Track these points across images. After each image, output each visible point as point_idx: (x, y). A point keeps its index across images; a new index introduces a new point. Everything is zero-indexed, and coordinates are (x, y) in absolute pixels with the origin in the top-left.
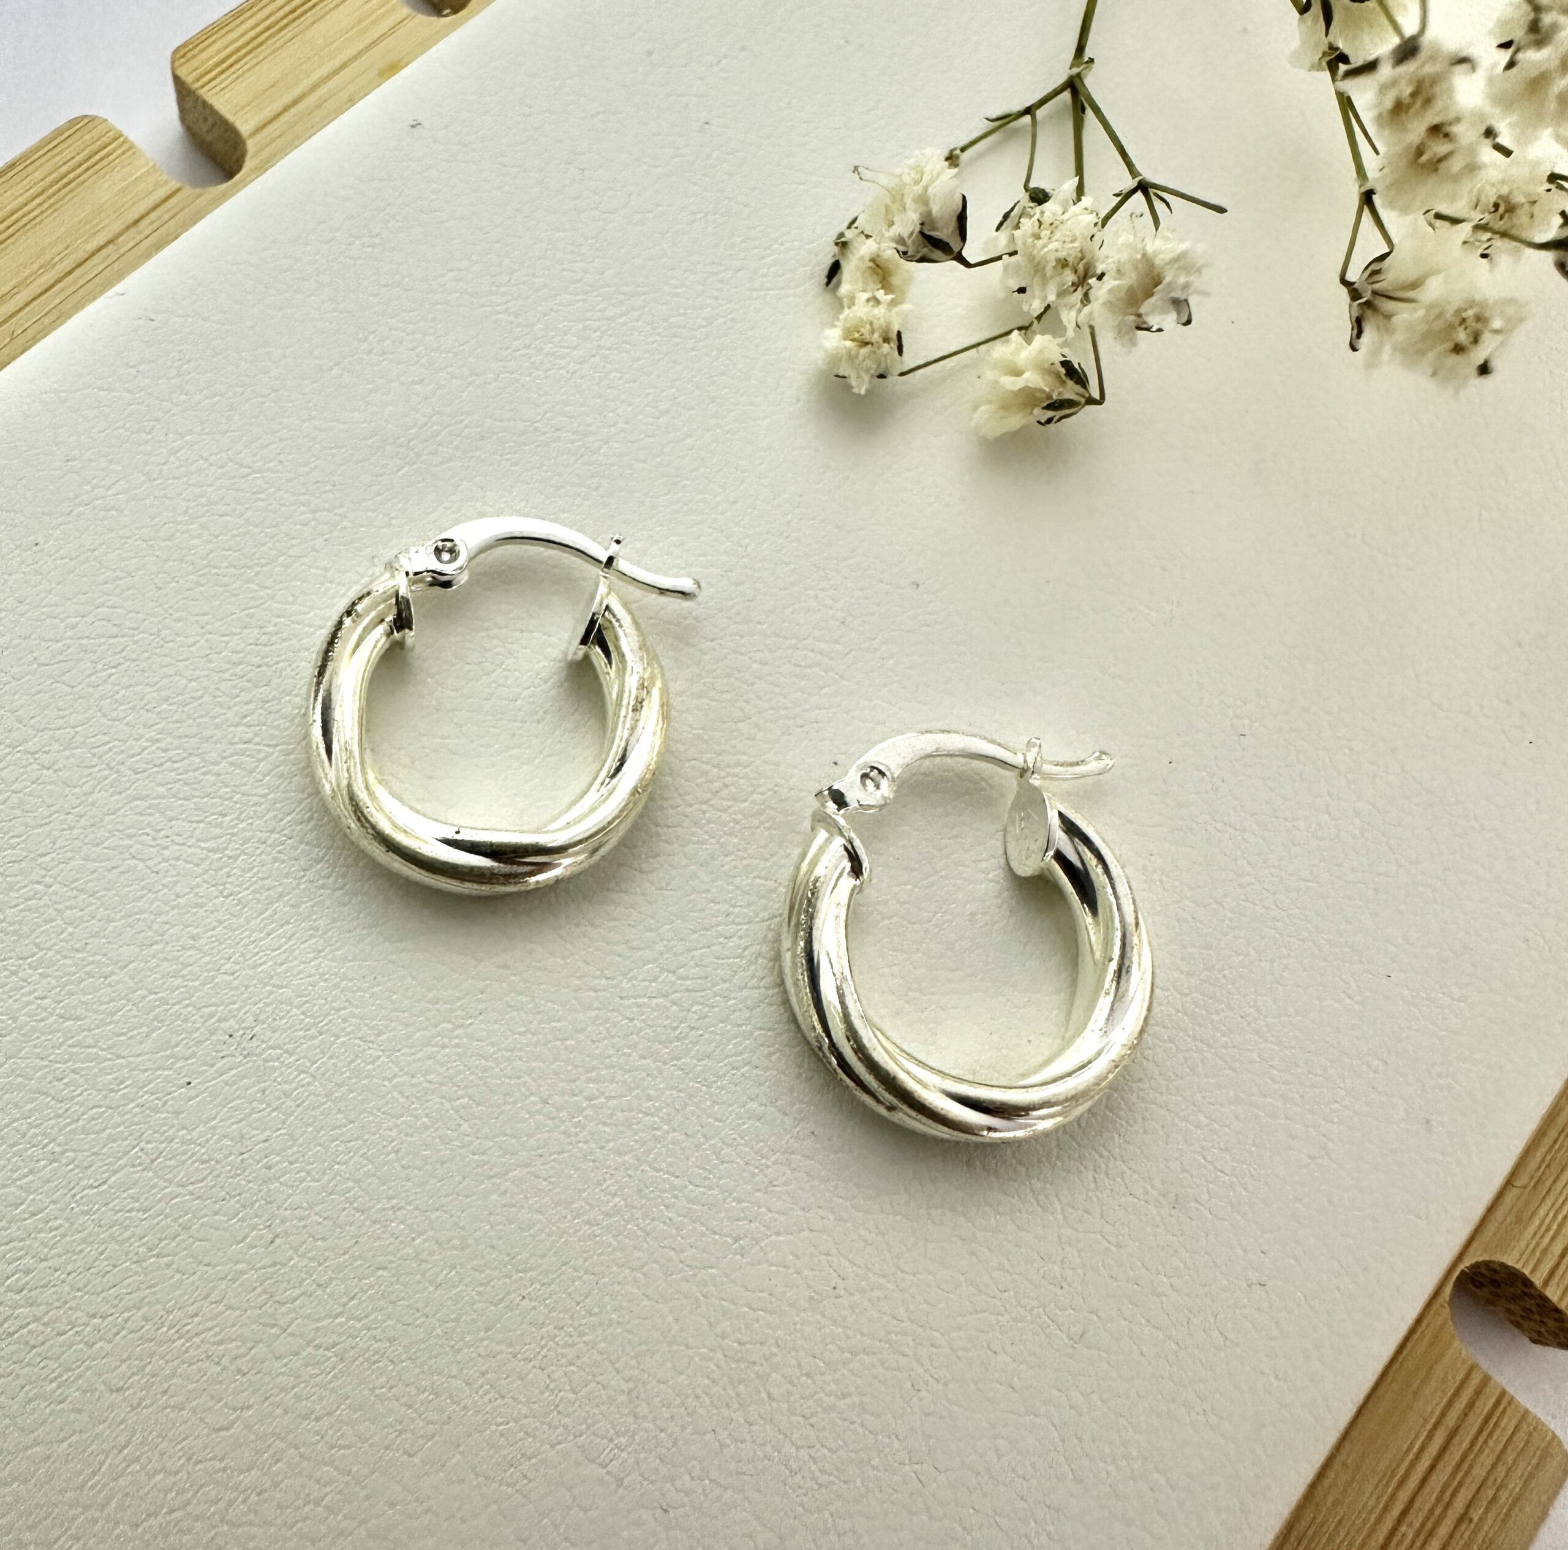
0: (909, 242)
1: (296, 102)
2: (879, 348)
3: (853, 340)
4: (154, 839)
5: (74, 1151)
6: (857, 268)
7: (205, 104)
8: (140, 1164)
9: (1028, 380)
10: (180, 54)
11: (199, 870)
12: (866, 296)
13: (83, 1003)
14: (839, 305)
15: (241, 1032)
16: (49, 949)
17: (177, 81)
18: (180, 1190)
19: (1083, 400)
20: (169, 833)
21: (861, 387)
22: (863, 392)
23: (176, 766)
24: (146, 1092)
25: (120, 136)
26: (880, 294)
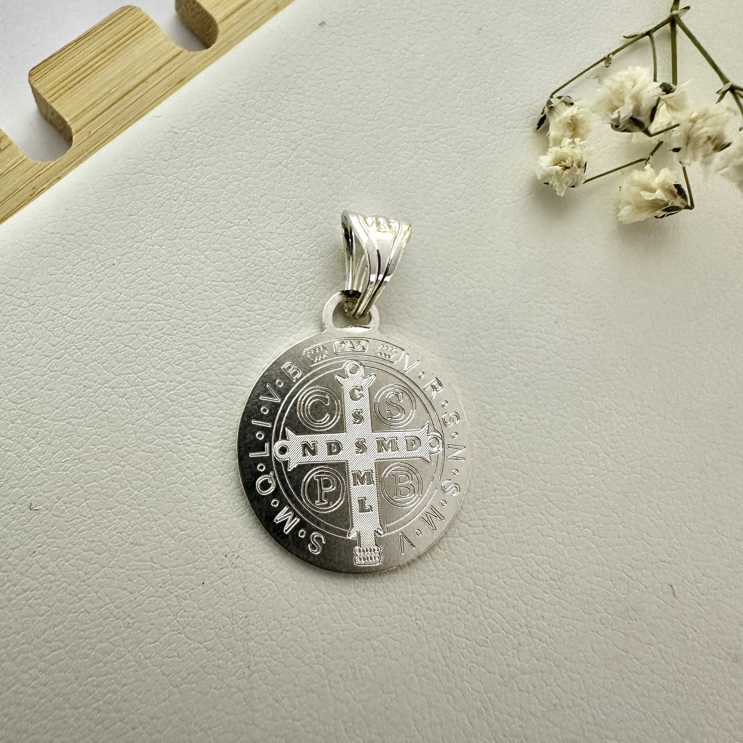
0: (621, 121)
2: (575, 170)
3: (560, 165)
4: (182, 440)
5: (139, 621)
6: (560, 122)
8: (176, 630)
9: (657, 195)
12: (567, 140)
13: (144, 536)
15: (232, 554)
16: (124, 504)
19: (683, 207)
20: (190, 437)
21: (562, 191)
22: (562, 195)
23: (194, 397)
24: (180, 588)
25: (148, 18)
26: (577, 140)
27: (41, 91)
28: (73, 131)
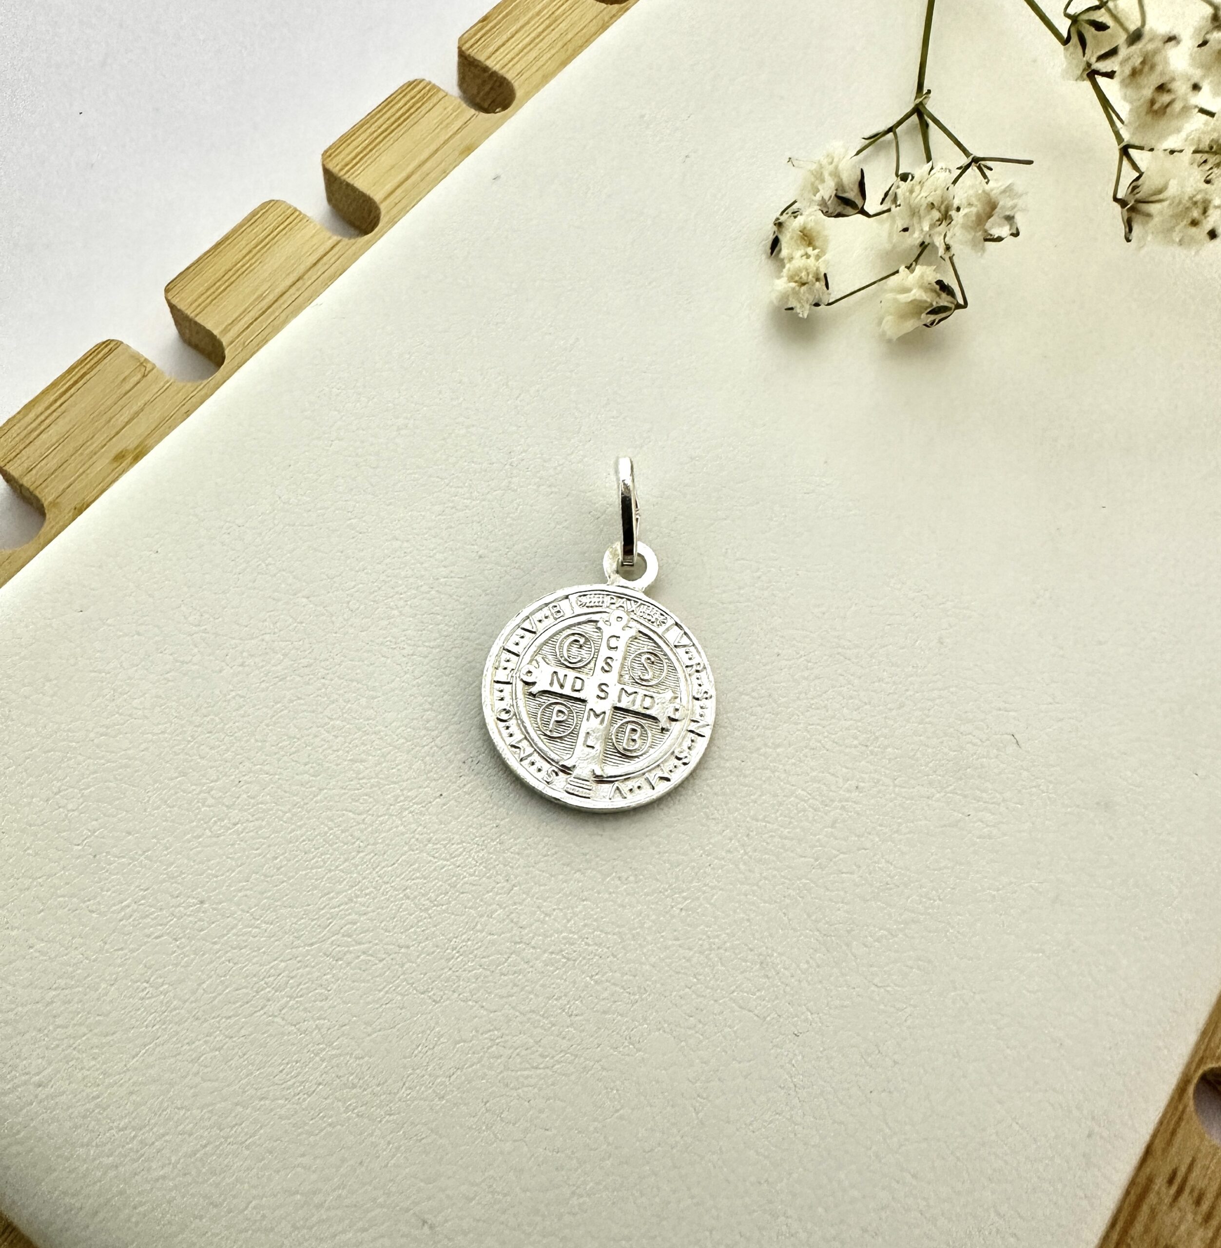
0: (829, 204)
1: (408, 178)
2: (814, 285)
3: (796, 282)
5: (372, 844)
6: (792, 238)
7: (348, 185)
8: (417, 849)
9: (915, 295)
10: (327, 155)
11: (427, 660)
12: (802, 252)
14: (781, 264)
15: (469, 759)
17: (327, 172)
18: (445, 863)
19: (953, 306)
21: (803, 311)
22: (806, 316)
24: (414, 803)
25: (296, 210)
26: (810, 250)
27: (182, 306)
28: (224, 344)
